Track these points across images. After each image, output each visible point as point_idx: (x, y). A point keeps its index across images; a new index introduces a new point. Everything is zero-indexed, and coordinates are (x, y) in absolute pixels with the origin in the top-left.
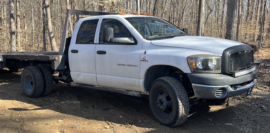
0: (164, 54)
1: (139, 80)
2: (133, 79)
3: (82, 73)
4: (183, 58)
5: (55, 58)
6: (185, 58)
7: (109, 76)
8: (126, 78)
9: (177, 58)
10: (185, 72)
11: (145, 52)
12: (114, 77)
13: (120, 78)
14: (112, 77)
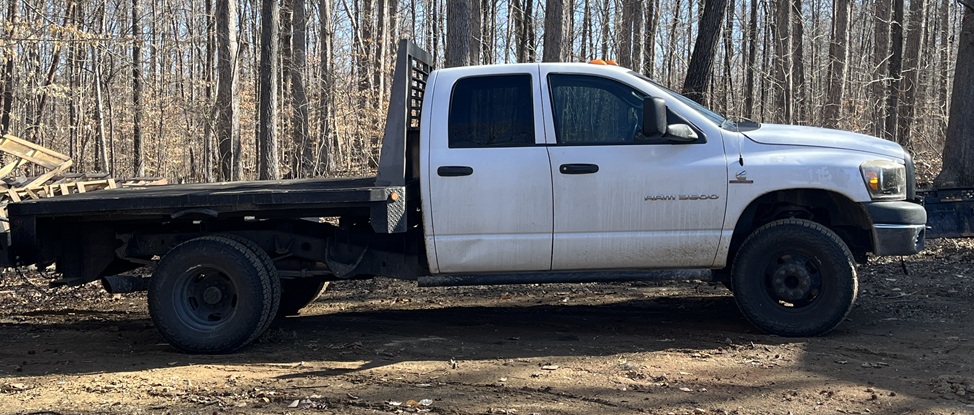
0: (797, 163)
1: (718, 234)
2: (698, 234)
3: (484, 237)
4: (851, 168)
5: (390, 196)
6: (855, 168)
7: (607, 235)
8: (672, 234)
9: (837, 171)
10: (857, 200)
11: (741, 159)
12: (626, 235)
13: (649, 235)
14: (618, 235)
